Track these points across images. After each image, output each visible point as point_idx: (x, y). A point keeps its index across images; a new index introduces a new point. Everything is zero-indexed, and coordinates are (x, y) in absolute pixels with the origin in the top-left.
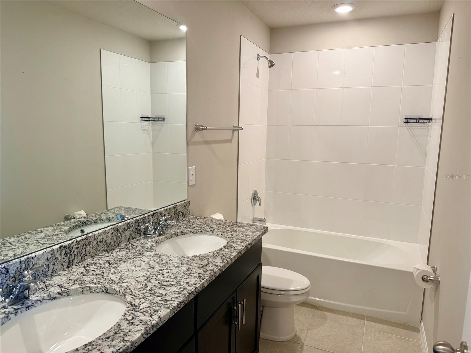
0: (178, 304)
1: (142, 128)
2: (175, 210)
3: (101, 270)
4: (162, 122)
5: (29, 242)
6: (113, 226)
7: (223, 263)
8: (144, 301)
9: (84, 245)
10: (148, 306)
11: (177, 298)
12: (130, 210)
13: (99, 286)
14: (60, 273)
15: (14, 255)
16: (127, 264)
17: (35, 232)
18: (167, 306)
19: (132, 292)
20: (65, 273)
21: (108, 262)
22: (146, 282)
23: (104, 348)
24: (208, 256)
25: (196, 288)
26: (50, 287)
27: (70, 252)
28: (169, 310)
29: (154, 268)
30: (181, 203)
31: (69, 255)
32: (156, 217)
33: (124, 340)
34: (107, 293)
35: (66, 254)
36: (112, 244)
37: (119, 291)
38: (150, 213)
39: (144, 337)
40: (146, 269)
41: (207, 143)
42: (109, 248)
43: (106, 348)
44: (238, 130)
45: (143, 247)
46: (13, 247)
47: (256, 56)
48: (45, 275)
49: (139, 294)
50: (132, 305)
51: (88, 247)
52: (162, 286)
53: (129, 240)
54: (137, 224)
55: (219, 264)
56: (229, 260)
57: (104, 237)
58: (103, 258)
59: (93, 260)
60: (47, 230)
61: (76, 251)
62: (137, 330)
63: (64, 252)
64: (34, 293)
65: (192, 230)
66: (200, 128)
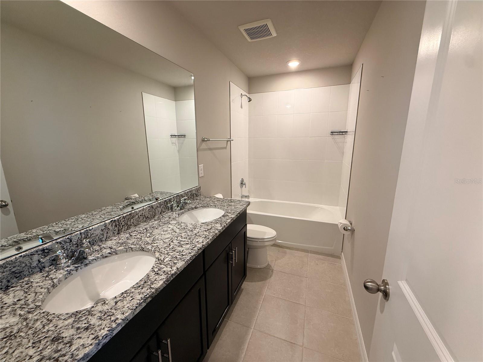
0: (191, 257)
1: (171, 142)
2: (191, 193)
3: (140, 235)
4: (184, 138)
5: (94, 217)
6: (150, 205)
7: (222, 227)
8: (167, 256)
9: (129, 219)
10: (170, 260)
11: (190, 253)
12: (163, 193)
13: (138, 246)
14: (112, 238)
15: (83, 227)
16: (158, 230)
17: (100, 210)
18: (183, 259)
19: (160, 250)
20: (115, 239)
21: (146, 229)
22: (170, 242)
23: (135, 295)
24: (212, 222)
25: (203, 245)
26: (103, 249)
27: (119, 224)
28: (184, 262)
29: (176, 232)
30: (194, 188)
31: (118, 226)
32: (179, 198)
33: (151, 288)
34: (144, 251)
35: (116, 226)
36: (149, 217)
37: (151, 250)
38: (174, 196)
39: (165, 284)
40: (171, 233)
41: (210, 149)
42: (147, 219)
43: (137, 295)
44: (230, 141)
45: (170, 218)
46: (83, 221)
47: (240, 95)
48: (101, 241)
49: (164, 252)
50: (159, 259)
51: (132, 219)
52: (181, 245)
53: (161, 214)
54: (166, 203)
55: (218, 228)
56: (225, 225)
57: (143, 212)
58: (143, 226)
59: (136, 228)
60: (108, 208)
61: (123, 223)
62: (160, 279)
63: (114, 224)
64: (92, 254)
65: (202, 205)
66: (205, 140)
